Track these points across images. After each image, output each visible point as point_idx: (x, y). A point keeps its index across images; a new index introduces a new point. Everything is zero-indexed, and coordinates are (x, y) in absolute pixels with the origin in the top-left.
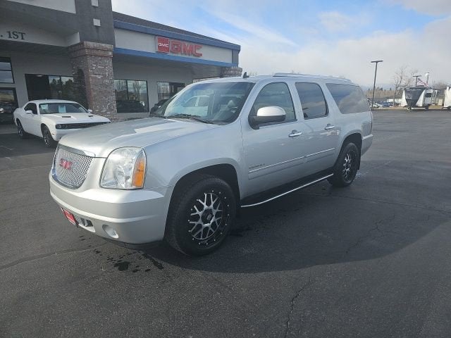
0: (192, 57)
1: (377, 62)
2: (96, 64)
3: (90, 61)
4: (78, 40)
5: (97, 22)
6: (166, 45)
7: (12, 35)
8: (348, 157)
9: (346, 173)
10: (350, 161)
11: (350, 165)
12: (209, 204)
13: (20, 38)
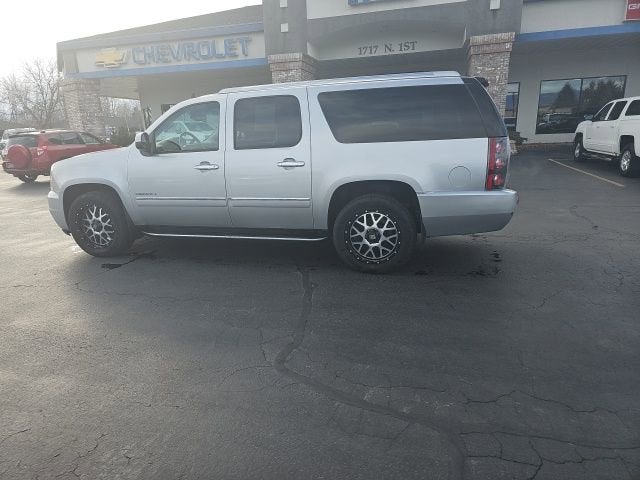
2: (484, 65)
3: (475, 63)
4: (465, 38)
5: (494, 4)
7: (403, 47)
8: (375, 222)
9: (370, 250)
10: (382, 230)
11: (388, 239)
12: (97, 216)
13: (411, 48)
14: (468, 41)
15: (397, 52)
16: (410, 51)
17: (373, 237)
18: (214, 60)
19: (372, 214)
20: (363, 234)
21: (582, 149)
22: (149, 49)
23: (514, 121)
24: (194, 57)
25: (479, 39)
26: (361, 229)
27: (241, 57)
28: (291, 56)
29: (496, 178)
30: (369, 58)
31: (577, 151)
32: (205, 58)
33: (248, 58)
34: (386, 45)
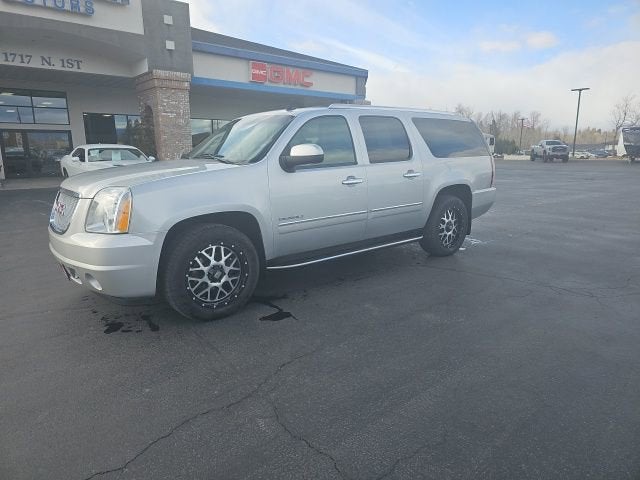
0: (298, 87)
1: (580, 90)
2: (168, 98)
3: (160, 94)
4: (145, 69)
5: (170, 45)
6: (262, 72)
7: (66, 64)
8: (450, 216)
9: (447, 237)
10: (453, 221)
11: (455, 227)
12: (218, 259)
13: (76, 67)
15: (58, 67)
16: (75, 69)
19: (448, 211)
20: (444, 227)
25: (161, 73)
26: (443, 222)
34: (43, 58)
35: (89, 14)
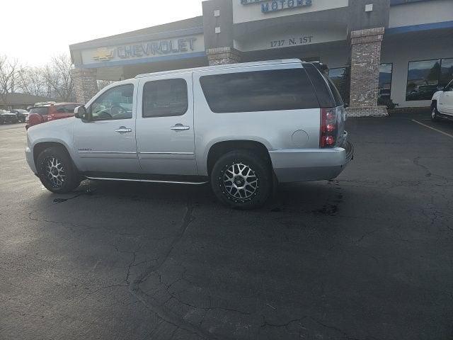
2: (361, 51)
3: (355, 50)
5: (369, 8)
7: (303, 41)
8: (241, 171)
9: (238, 192)
10: (245, 177)
11: (249, 184)
12: (55, 164)
13: (308, 41)
14: (349, 34)
15: (298, 44)
16: (308, 43)
17: (239, 182)
18: (171, 54)
19: (238, 165)
20: (232, 180)
21: (437, 112)
22: (128, 47)
23: (389, 91)
24: (158, 52)
25: (357, 33)
26: (231, 176)
27: (189, 51)
28: (221, 49)
29: (327, 139)
30: (277, 49)
31: (434, 114)
32: (165, 52)
33: (195, 51)
34: (290, 40)
35: (309, 5)
